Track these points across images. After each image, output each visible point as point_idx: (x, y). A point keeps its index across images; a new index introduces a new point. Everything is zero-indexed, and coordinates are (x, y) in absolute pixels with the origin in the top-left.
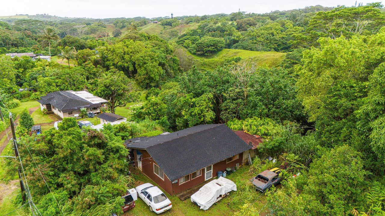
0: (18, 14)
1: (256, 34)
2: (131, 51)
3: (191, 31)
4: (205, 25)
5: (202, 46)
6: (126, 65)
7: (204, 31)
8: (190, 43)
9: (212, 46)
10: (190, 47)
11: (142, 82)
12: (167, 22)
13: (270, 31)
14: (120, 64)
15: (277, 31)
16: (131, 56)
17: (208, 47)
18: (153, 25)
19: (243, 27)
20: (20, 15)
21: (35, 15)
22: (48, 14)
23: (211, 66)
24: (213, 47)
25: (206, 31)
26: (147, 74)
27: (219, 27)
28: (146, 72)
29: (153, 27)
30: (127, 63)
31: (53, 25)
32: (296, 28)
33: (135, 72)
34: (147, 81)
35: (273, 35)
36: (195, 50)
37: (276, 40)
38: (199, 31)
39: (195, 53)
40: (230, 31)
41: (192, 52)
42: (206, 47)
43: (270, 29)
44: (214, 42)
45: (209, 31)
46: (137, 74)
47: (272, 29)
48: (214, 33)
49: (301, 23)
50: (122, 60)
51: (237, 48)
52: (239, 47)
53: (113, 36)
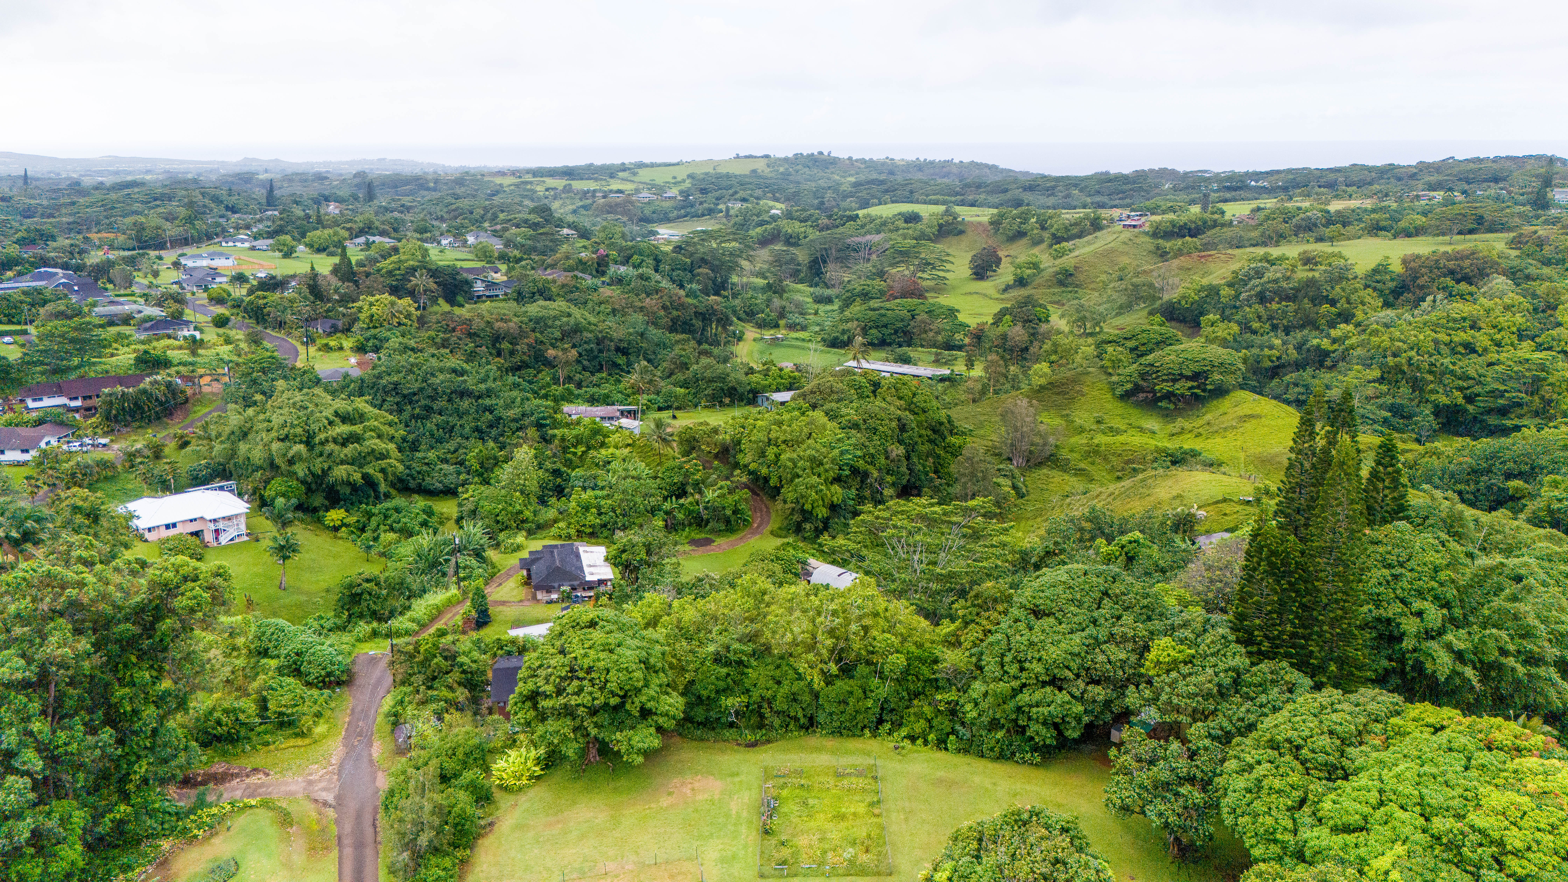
0: (741, 155)
1: (1387, 344)
3: (1202, 288)
4: (1252, 273)
5: (1154, 375)
6: (765, 471)
7: (1243, 296)
8: (1122, 356)
9: (1188, 378)
10: (1120, 371)
11: (787, 517)
12: (1174, 226)
13: (1463, 336)
15: (1498, 336)
17: (1174, 381)
18: (1115, 236)
20: (746, 157)
21: (790, 155)
22: (830, 153)
24: (1190, 384)
25: (1251, 296)
26: (798, 499)
27: (1310, 282)
28: (796, 495)
29: (1112, 245)
30: (768, 467)
31: (805, 221)
33: (778, 489)
34: (797, 517)
35: (1470, 348)
36: (1129, 386)
37: (1466, 377)
38: (1225, 292)
39: (1126, 396)
40: (1348, 302)
41: (1119, 391)
42: (1163, 381)
43: (1467, 324)
44: (1195, 367)
45: (1262, 297)
46: (780, 497)
47: (1473, 327)
48: (1278, 306)
50: (760, 457)
51: (1286, 391)
52: (1294, 392)
53: (971, 272)
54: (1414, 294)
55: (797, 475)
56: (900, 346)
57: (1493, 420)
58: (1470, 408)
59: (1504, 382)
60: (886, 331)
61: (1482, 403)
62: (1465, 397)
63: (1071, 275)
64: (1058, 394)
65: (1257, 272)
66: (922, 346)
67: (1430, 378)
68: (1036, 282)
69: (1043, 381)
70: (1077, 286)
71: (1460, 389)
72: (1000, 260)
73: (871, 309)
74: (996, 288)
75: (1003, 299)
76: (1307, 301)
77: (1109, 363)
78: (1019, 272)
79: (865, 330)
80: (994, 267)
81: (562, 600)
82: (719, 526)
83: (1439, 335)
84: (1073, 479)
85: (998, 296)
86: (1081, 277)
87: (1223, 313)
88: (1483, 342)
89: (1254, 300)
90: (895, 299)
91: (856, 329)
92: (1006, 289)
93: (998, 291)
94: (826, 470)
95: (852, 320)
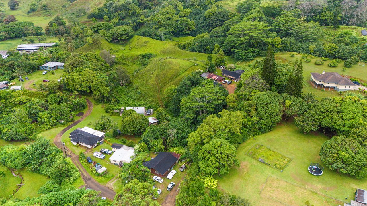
1: (157, 20)
2: (85, 79)
3: (98, 9)
5: (117, 36)
6: (85, 89)
7: (111, 10)
8: (105, 32)
9: (124, 35)
10: (106, 35)
11: (98, 99)
13: (168, 16)
14: (80, 89)
15: (172, 15)
16: (86, 82)
17: (122, 36)
23: (130, 60)
24: (126, 36)
25: (113, 10)
26: (101, 94)
27: (122, 5)
30: (85, 88)
32: (186, 11)
33: (92, 92)
34: (101, 98)
35: (170, 18)
36: (111, 39)
37: (173, 25)
38: (105, 9)
39: (111, 42)
40: (134, 9)
41: (109, 41)
42: (119, 36)
43: (167, 13)
44: (125, 32)
45: (115, 10)
46: (93, 94)
47: (168, 14)
48: (120, 12)
49: (189, 5)
50: (81, 86)
51: (144, 33)
52: (146, 34)
53: (9, 8)
54: (143, 5)
55: (98, 88)
56: (22, 37)
57: (181, 33)
58: (176, 31)
59: (181, 25)
60: (16, 33)
61: (178, 29)
62: (174, 29)
63: (46, 6)
64: (96, 44)
65: (111, 4)
66: (29, 36)
67: (167, 26)
68: (37, 10)
69: (91, 42)
70: (49, 9)
71: (172, 27)
72: (18, 3)
73: (6, 27)
74: (24, 12)
75: (30, 16)
76: (124, 10)
77: (102, 34)
78: (31, 7)
79: (9, 34)
80: (17, 6)
81: (98, 145)
82: (82, 108)
83: (164, 16)
84: (124, 66)
85: (27, 15)
86: (49, 7)
87: (107, 15)
88: (171, 17)
89: (114, 11)
90: (9, 22)
91: (6, 34)
92: (28, 13)
93: (26, 13)
94: (104, 84)
95: (2, 32)
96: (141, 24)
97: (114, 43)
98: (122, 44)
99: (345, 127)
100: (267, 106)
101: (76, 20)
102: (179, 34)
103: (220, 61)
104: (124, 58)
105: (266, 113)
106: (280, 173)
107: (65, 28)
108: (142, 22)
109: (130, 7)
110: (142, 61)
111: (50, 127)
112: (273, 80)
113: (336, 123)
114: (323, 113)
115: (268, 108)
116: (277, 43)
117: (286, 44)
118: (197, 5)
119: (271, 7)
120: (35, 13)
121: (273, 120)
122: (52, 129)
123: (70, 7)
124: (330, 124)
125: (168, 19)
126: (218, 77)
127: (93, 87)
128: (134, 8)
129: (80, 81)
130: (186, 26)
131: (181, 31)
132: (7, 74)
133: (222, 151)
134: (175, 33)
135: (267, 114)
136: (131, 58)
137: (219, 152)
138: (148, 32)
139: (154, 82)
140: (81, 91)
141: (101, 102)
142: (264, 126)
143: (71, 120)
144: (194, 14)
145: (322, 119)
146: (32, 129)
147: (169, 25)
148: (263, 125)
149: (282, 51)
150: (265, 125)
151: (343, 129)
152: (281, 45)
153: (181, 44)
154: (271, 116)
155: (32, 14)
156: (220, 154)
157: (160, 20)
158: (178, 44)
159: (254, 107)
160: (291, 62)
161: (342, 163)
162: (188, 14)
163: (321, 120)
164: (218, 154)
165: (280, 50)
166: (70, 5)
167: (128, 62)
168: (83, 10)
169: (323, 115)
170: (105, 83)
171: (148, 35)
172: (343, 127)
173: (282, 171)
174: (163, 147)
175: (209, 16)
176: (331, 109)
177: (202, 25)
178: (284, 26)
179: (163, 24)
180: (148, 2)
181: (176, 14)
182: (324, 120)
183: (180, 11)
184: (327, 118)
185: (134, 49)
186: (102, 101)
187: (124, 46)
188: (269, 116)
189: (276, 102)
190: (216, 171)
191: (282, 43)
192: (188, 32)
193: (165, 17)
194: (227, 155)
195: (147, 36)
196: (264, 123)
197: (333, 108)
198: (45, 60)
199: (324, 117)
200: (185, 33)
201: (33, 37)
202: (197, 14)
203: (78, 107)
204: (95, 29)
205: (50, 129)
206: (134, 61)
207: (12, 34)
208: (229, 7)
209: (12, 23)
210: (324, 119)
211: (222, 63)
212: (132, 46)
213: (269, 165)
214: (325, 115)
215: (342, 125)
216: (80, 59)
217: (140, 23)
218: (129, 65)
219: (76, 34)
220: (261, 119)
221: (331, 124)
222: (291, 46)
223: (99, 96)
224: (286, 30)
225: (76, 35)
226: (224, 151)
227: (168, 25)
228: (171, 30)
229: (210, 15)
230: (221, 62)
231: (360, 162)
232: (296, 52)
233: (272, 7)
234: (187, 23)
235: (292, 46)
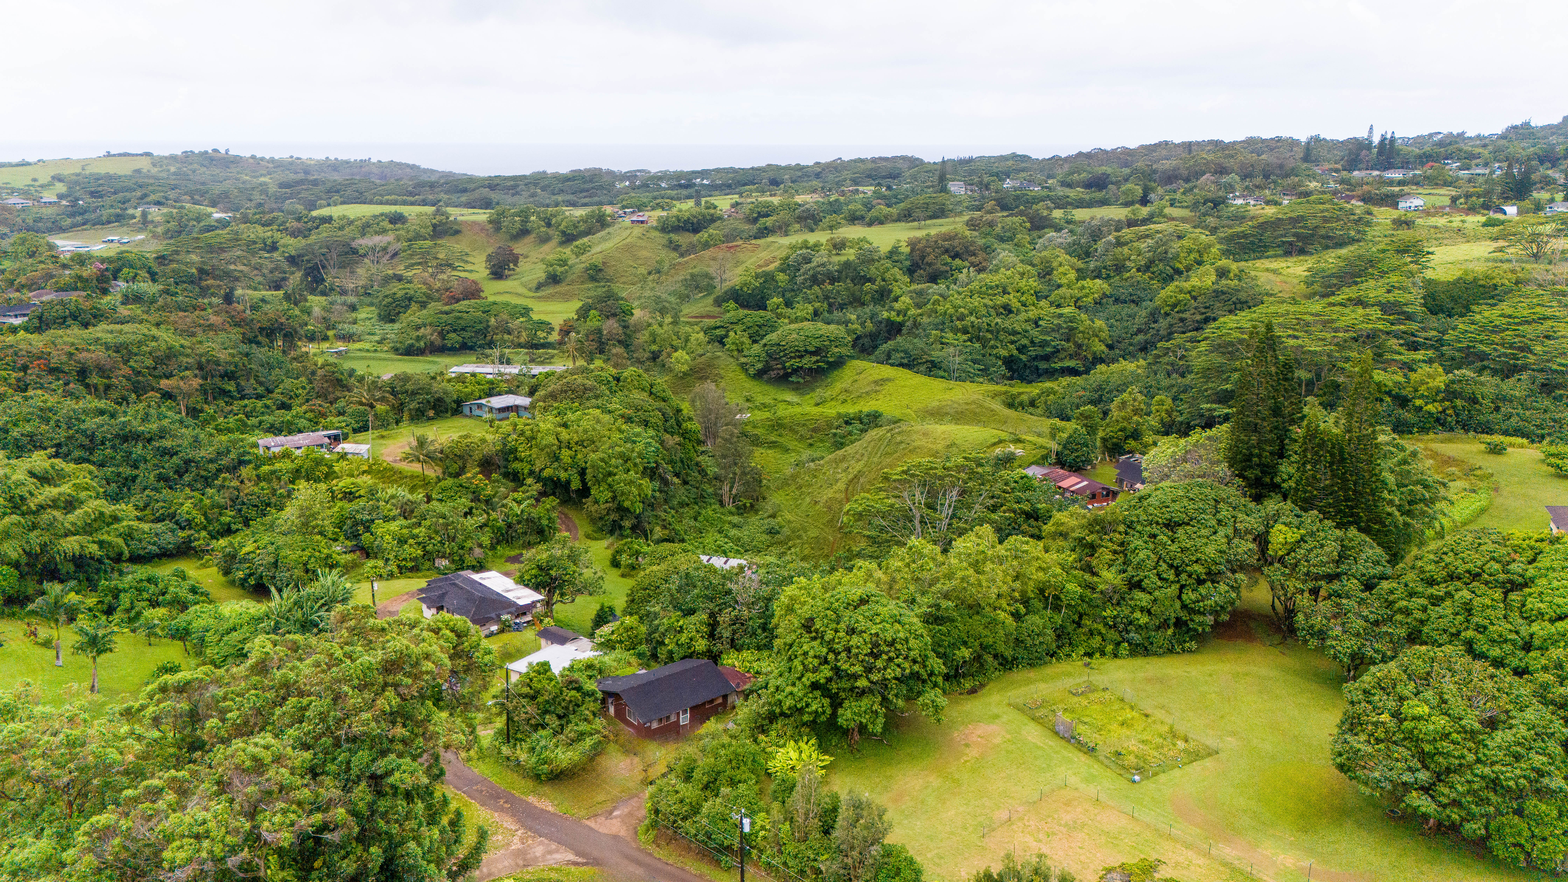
0: (112, 153)
1: (951, 311)
2: (576, 439)
3: (757, 276)
4: (800, 259)
5: (782, 354)
6: (563, 475)
7: (799, 280)
8: (744, 339)
9: (810, 353)
10: (746, 353)
11: (601, 518)
12: (679, 220)
13: (1001, 300)
14: (547, 473)
15: (1023, 299)
16: (576, 452)
17: (801, 357)
18: (628, 232)
19: (930, 265)
20: (120, 155)
21: (178, 152)
22: (227, 151)
23: (797, 432)
24: (814, 359)
25: (805, 280)
26: (614, 498)
27: (847, 264)
28: (610, 494)
29: (628, 240)
30: (566, 470)
31: (269, 225)
32: (1083, 288)
33: (585, 492)
34: (613, 516)
35: (1008, 310)
36: (760, 366)
37: (1015, 333)
38: (781, 277)
39: (759, 375)
41: (752, 371)
42: (791, 358)
43: (1000, 290)
44: (816, 343)
45: (815, 280)
46: (590, 499)
47: (1005, 292)
48: (830, 287)
49: (1105, 268)
50: (552, 462)
51: (889, 357)
52: (897, 357)
53: (488, 271)
55: (610, 474)
56: (481, 349)
57: (1043, 365)
58: (1024, 357)
59: (1048, 334)
60: (466, 335)
61: (1033, 352)
62: (1017, 349)
63: (600, 270)
64: (700, 378)
65: (804, 258)
66: (505, 347)
67: (989, 336)
68: (569, 279)
69: (685, 368)
70: (608, 281)
71: (1012, 342)
72: (518, 258)
73: (442, 313)
74: (525, 286)
75: (539, 297)
76: (848, 281)
77: (733, 347)
78: (551, 269)
79: (442, 335)
80: (512, 266)
81: (502, 631)
82: (533, 538)
83: (985, 301)
84: (769, 452)
85: (532, 294)
86: (610, 272)
87: (783, 296)
88: (1015, 304)
89: (808, 284)
90: (458, 301)
91: (432, 335)
92: (539, 287)
93: (530, 290)
94: (635, 465)
95: (425, 325)
96: (894, 329)
97: (770, 381)
98: (797, 388)
99: (1532, 654)
100: (1170, 533)
101: (667, 305)
102: (1037, 368)
103: (1121, 430)
104: (777, 425)
105: (1161, 563)
106: (1122, 783)
107: (624, 327)
108: (900, 319)
109: (873, 271)
110: (835, 435)
111: (396, 570)
112: (1269, 470)
113: (1485, 628)
114: (1431, 582)
115: (1173, 541)
116: (1422, 389)
117: (1474, 400)
118: (1138, 270)
119: (1475, 280)
120: (558, 288)
121: (1189, 596)
122: (398, 578)
123: (673, 271)
124: (1458, 633)
125: (1001, 310)
126: (1085, 483)
127: (593, 467)
128: (887, 276)
129: (556, 442)
130: (1068, 340)
131: (1046, 358)
132: (352, 415)
133: (857, 621)
134: (1021, 365)
135: (1164, 566)
136: (804, 425)
137: (842, 626)
138: (905, 352)
139: (837, 496)
140: (550, 479)
141: (612, 532)
142: (1144, 619)
143: (475, 563)
144: (1117, 301)
145: (1425, 610)
146: (330, 561)
147: (998, 332)
148: (1137, 614)
149: (1452, 429)
150: (1149, 612)
151: (1520, 660)
152: (1447, 403)
153: (1020, 394)
154: (1184, 576)
155: (550, 290)
156: (842, 634)
157: (966, 312)
158: (1006, 393)
159: (1118, 536)
160: (1478, 472)
161: (1415, 763)
162: (1089, 299)
163: (1418, 615)
164: (836, 631)
165: (1439, 423)
166: (673, 266)
167: (787, 440)
168: (707, 275)
169: (1433, 591)
170: (638, 460)
171: (905, 361)
172: (1521, 654)
173: (1137, 778)
174: (701, 645)
175: (1174, 306)
176: (1470, 566)
177: (1140, 337)
178: (1496, 338)
179: (973, 327)
180: (949, 260)
181: (1039, 296)
182: (1434, 615)
183: (1059, 286)
184: (1447, 608)
185: (833, 403)
186: (615, 529)
187: (802, 394)
188: (1172, 577)
189: (1219, 522)
190: (818, 704)
191: (1450, 394)
192: (1071, 363)
193: (990, 303)
194: (876, 645)
195: (901, 365)
196: (1144, 604)
197: (1479, 563)
198: (487, 386)
199: (1436, 601)
200: (1058, 366)
201: (516, 353)
202: (1133, 301)
203: (520, 528)
204: (718, 332)
205: (391, 576)
206: (812, 437)
207: (453, 335)
208: (1279, 279)
209: (466, 302)
210: (1433, 611)
211: (1132, 443)
212: (828, 394)
213: (1091, 751)
214: (1438, 591)
215: (1514, 643)
216: (586, 382)
217: (889, 322)
218: (787, 450)
219: (654, 348)
220: (1135, 585)
221: (1463, 634)
222: (1497, 409)
223: (608, 505)
224: (1505, 355)
225: (653, 352)
226: (862, 624)
227: (996, 332)
228: (1004, 353)
229: (1180, 301)
230: (1127, 438)
231: (1509, 768)
232: (1524, 435)
233: (1481, 282)
234: (1072, 329)
235: (1503, 409)
